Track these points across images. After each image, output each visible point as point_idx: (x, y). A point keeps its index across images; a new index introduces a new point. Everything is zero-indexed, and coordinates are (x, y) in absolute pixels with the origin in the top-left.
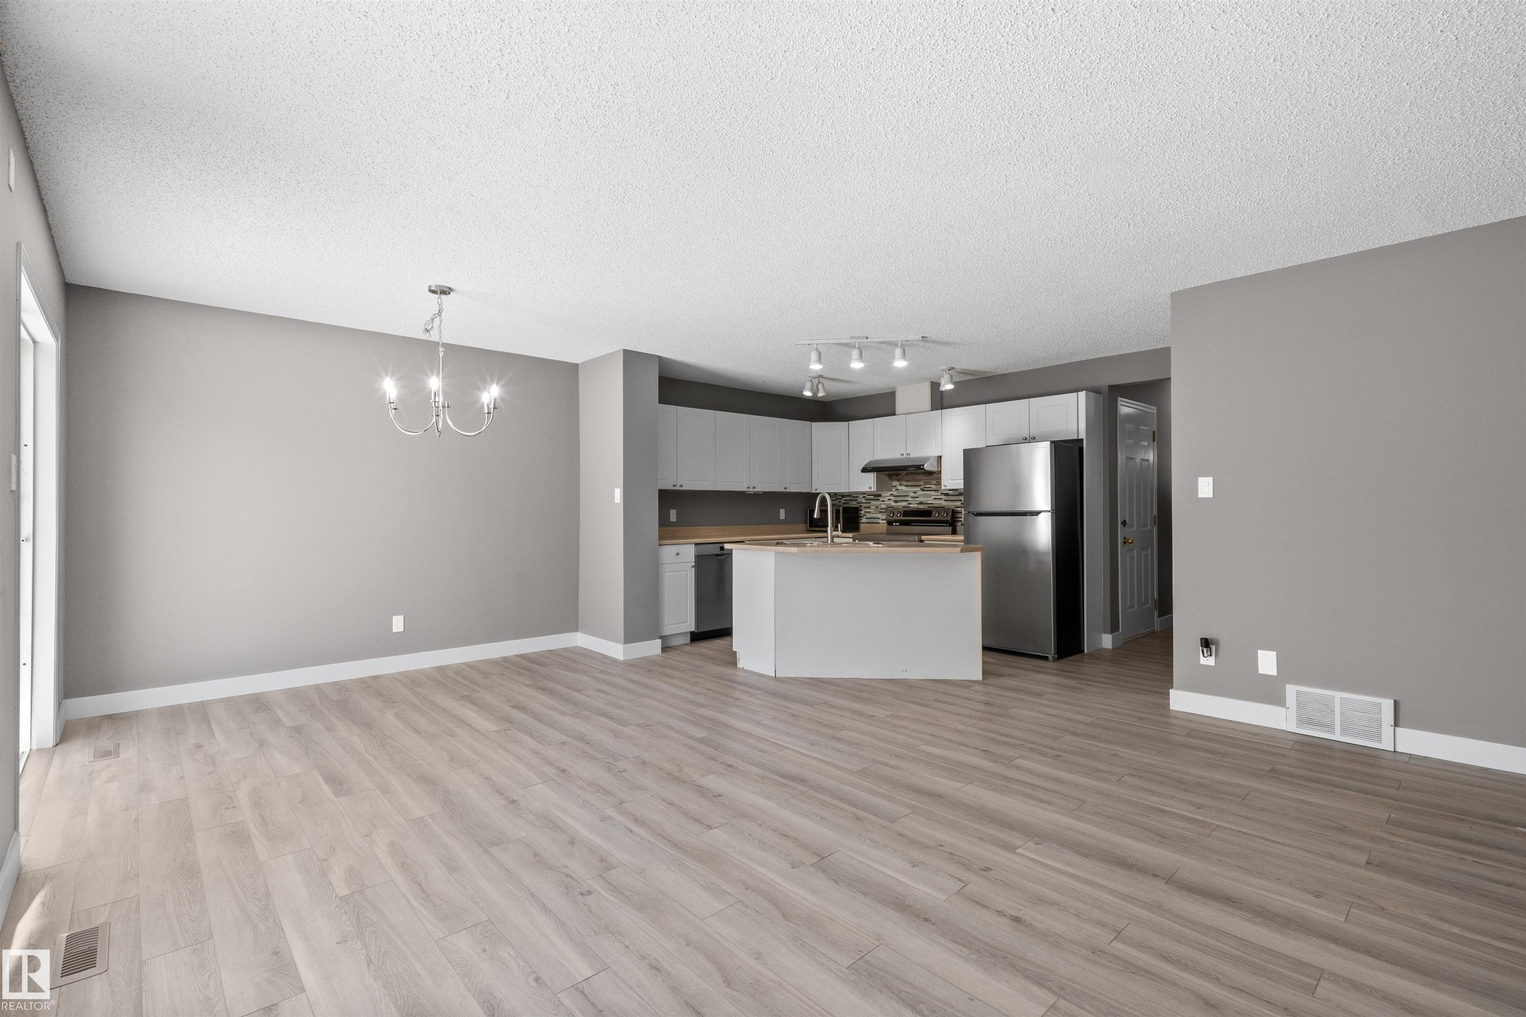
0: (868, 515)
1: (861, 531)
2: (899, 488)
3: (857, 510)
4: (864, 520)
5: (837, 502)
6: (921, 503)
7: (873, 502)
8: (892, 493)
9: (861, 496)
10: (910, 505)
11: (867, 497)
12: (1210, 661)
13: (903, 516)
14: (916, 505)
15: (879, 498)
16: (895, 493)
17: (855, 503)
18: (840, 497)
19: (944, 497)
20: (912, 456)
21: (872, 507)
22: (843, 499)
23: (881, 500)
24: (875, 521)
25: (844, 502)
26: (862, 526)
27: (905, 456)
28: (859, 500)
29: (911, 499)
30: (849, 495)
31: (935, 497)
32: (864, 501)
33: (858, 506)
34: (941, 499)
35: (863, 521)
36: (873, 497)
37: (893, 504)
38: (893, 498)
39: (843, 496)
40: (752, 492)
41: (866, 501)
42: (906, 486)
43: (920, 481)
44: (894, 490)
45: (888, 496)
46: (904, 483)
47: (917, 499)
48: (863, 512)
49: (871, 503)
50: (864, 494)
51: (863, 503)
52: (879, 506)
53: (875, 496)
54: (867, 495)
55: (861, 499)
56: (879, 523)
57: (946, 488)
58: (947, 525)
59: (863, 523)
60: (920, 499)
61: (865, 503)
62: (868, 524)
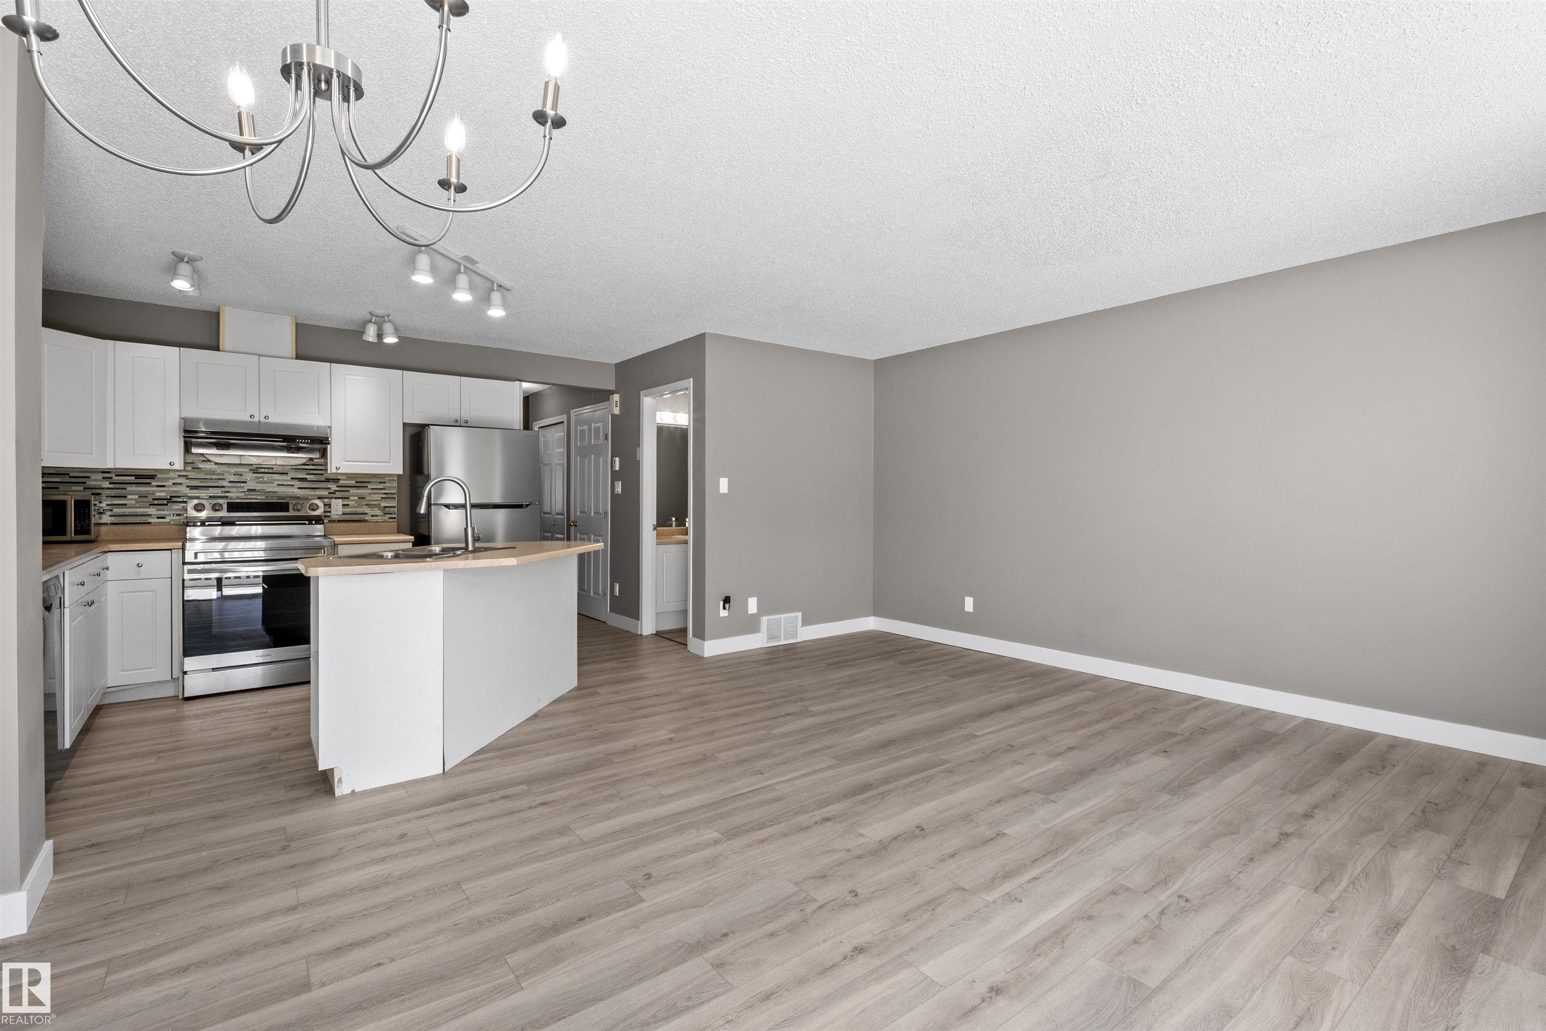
0: (116, 510)
2: (200, 466)
6: (251, 491)
7: (131, 488)
9: (100, 476)
10: (227, 494)
11: (115, 478)
12: (724, 613)
13: (228, 511)
14: (243, 495)
15: (149, 481)
19: (298, 484)
20: (270, 420)
21: (129, 497)
23: (154, 484)
24: (143, 519)
29: (230, 484)
31: (278, 483)
32: (106, 484)
34: (293, 485)
36: (133, 478)
37: (186, 491)
41: (112, 486)
42: (217, 464)
45: (173, 479)
47: (242, 485)
49: (125, 489)
50: (109, 472)
51: (103, 488)
52: (149, 494)
53: (138, 477)
54: (116, 475)
55: (95, 481)
56: (150, 523)
57: (339, 471)
58: (314, 522)
59: (107, 524)
60: (251, 485)
61: (107, 488)
62: (121, 527)
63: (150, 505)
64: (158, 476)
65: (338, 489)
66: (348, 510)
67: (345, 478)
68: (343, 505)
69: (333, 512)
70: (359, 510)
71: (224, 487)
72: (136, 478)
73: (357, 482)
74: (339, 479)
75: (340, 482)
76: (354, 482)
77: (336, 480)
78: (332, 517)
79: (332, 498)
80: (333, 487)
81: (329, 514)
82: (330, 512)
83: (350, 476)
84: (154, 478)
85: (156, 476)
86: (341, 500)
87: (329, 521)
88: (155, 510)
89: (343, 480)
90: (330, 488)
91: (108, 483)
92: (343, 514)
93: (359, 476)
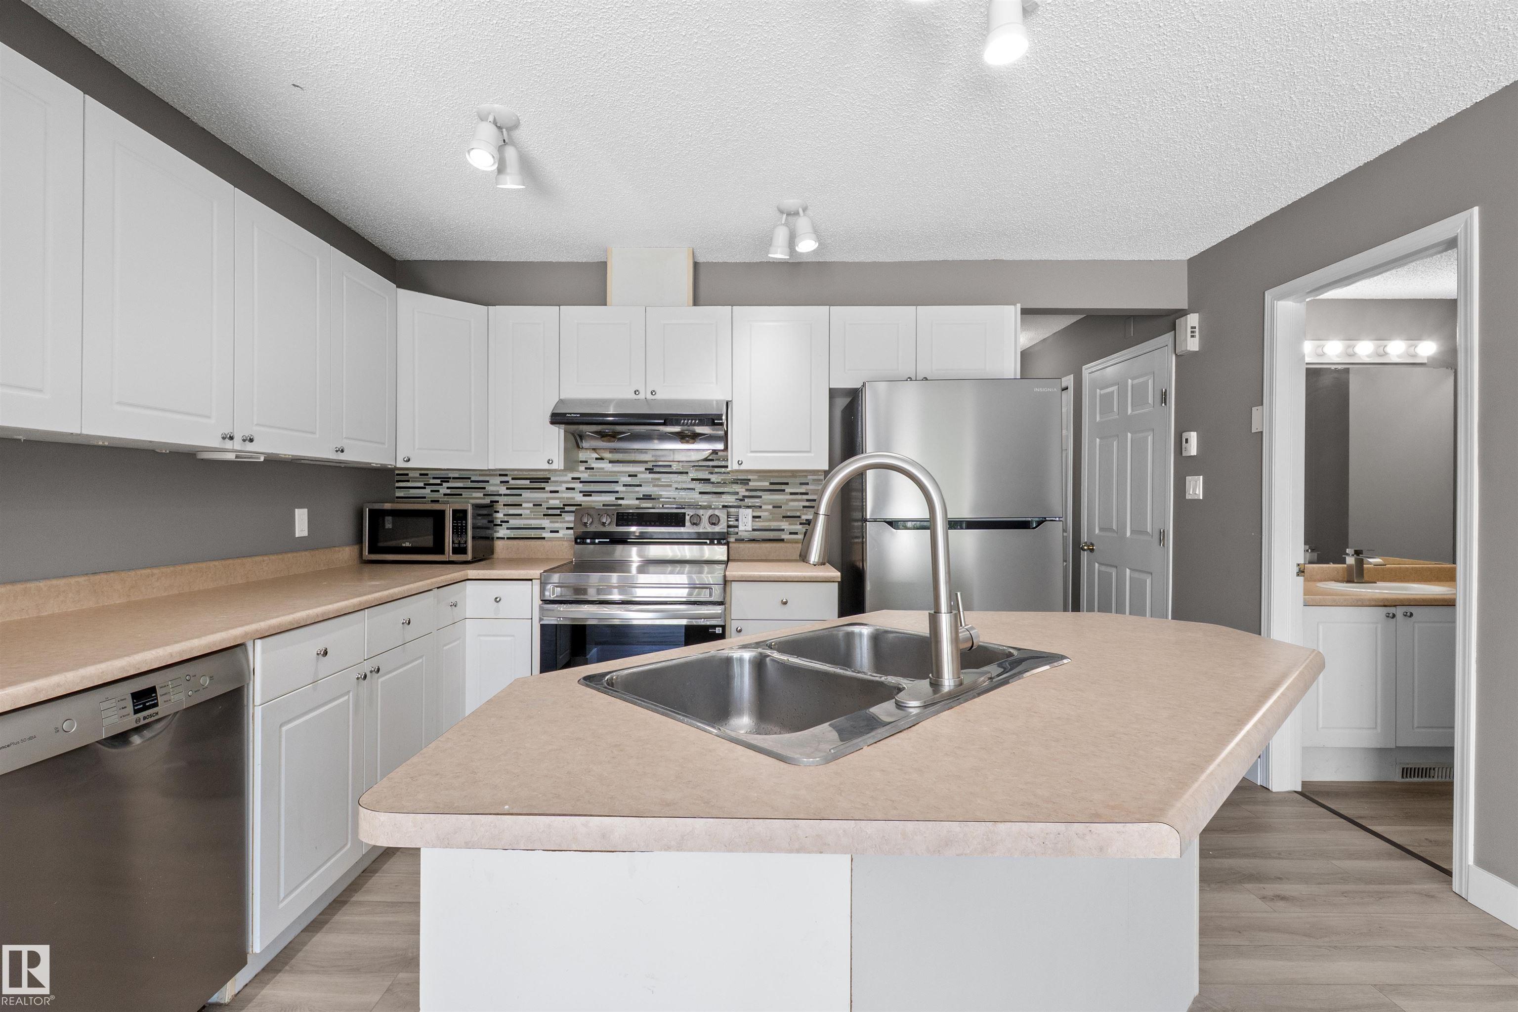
0: (513, 522)
1: (495, 556)
2: (593, 465)
3: (487, 511)
4: (502, 532)
5: (428, 490)
6: (647, 497)
7: (526, 494)
8: (576, 475)
9: (498, 480)
10: (620, 502)
11: (512, 482)
13: (617, 525)
14: (637, 502)
15: (543, 485)
16: (585, 476)
17: (481, 495)
18: (438, 481)
19: (699, 487)
20: (658, 396)
21: (524, 505)
22: (445, 485)
23: (548, 489)
24: (537, 533)
25: (448, 491)
26: (499, 544)
27: (642, 396)
28: (490, 488)
29: (624, 489)
30: (464, 476)
31: (677, 486)
32: (503, 490)
33: (487, 501)
34: (693, 489)
35: (500, 535)
36: (528, 482)
37: (579, 498)
38: (578, 486)
39: (445, 480)
40: (231, 456)
41: (508, 492)
42: (611, 462)
43: (646, 453)
44: (582, 468)
46: (607, 455)
47: (637, 489)
48: (500, 515)
49: (521, 495)
50: (506, 475)
51: (501, 495)
52: (543, 502)
53: (533, 480)
54: (513, 479)
55: (495, 485)
56: (544, 538)
57: (743, 467)
58: (716, 542)
59: (503, 538)
60: (645, 490)
61: (505, 495)
62: (515, 542)
63: (544, 515)
64: (552, 479)
65: (747, 494)
66: (759, 524)
67: (756, 477)
68: (754, 517)
69: (741, 528)
70: (774, 525)
71: (617, 492)
72: (531, 482)
73: (771, 484)
74: (749, 480)
75: (751, 483)
76: (767, 484)
77: (745, 482)
78: (739, 534)
79: (740, 507)
80: (742, 491)
81: (736, 530)
82: (737, 527)
83: (763, 474)
84: (548, 482)
85: (550, 479)
86: (750, 510)
87: (736, 540)
88: (548, 521)
89: (755, 480)
90: (737, 493)
91: (505, 488)
92: (754, 530)
93: (774, 474)
